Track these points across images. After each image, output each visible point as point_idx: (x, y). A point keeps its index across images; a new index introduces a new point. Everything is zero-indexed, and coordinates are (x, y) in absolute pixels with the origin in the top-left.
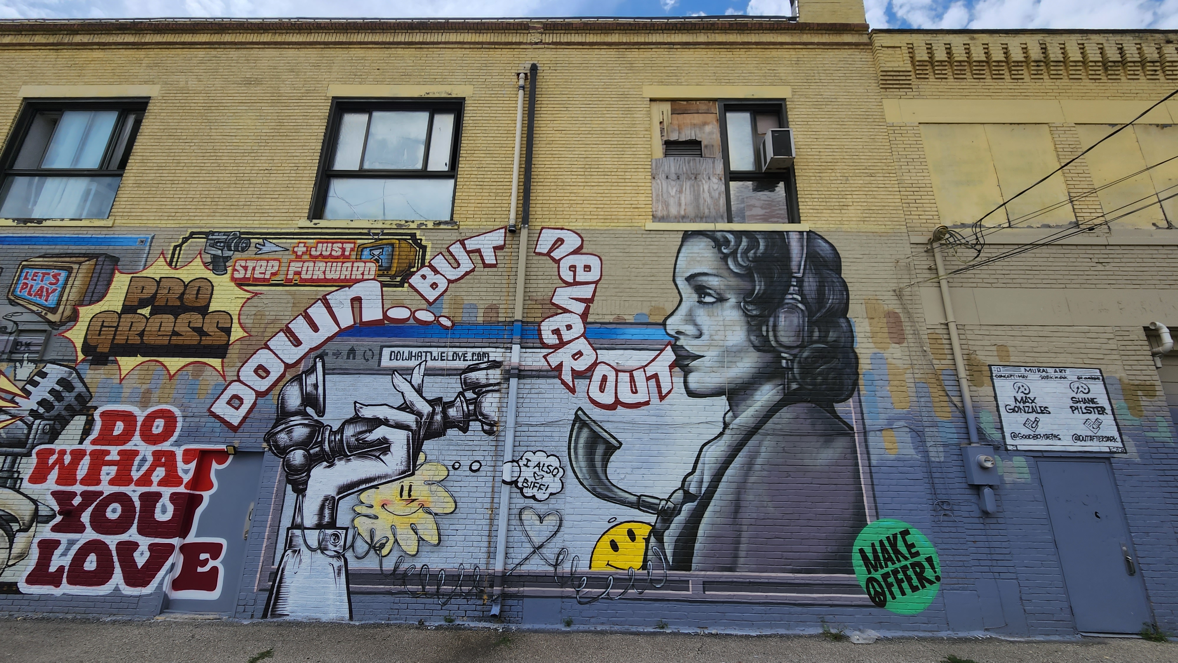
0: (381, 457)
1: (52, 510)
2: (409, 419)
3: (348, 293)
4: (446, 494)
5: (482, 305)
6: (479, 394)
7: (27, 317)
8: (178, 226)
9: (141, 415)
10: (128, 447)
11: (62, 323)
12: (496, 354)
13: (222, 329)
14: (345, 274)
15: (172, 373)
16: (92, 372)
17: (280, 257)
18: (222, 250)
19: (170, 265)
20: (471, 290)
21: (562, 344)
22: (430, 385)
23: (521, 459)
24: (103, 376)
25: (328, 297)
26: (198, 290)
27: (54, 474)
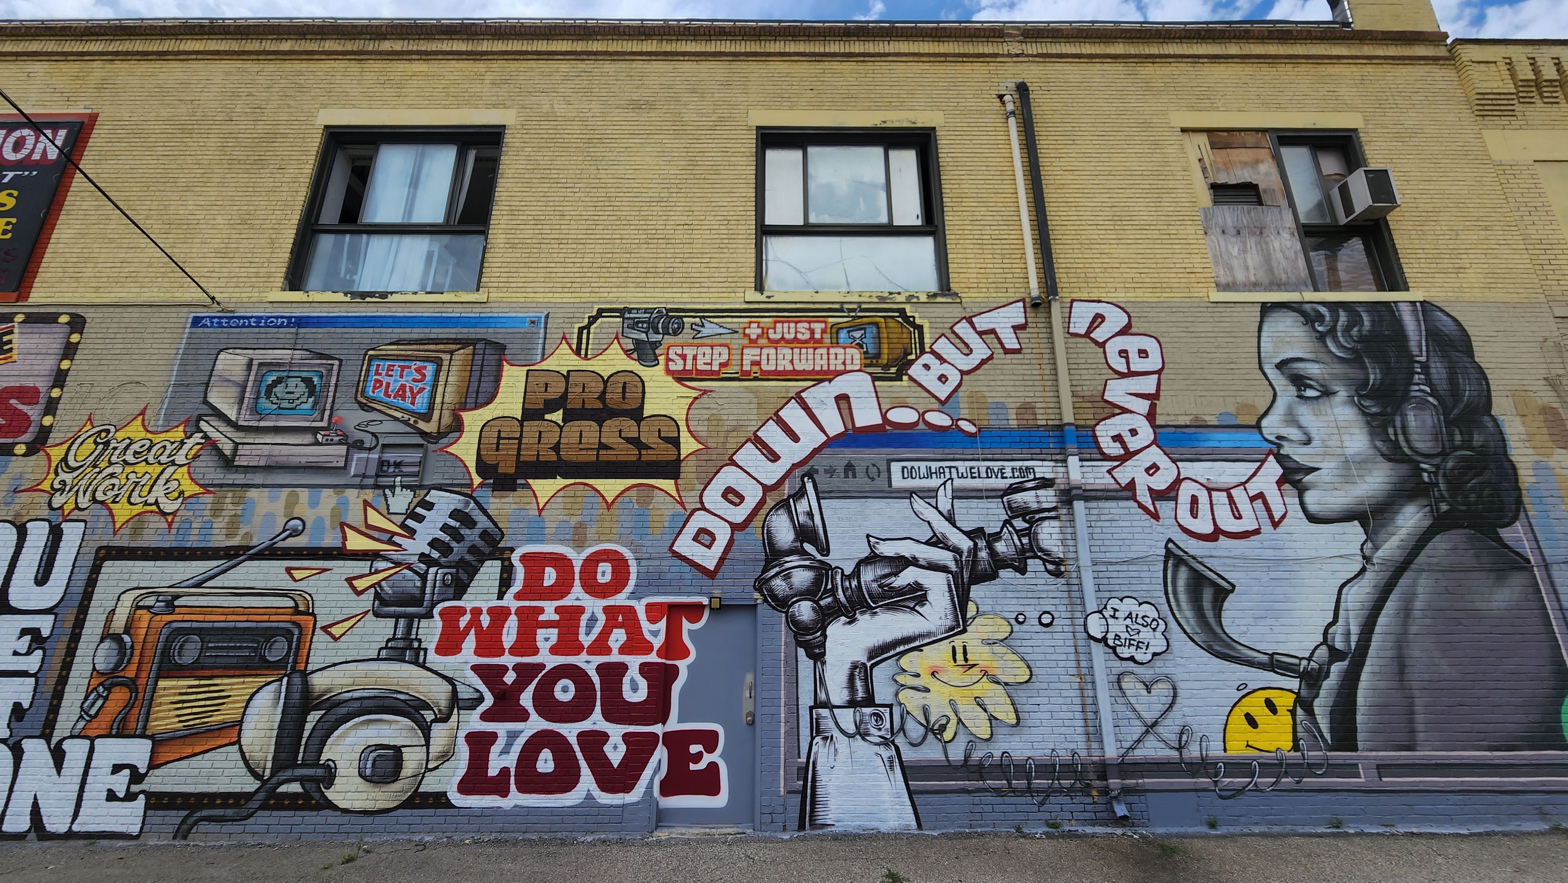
0: (917, 608)
1: (477, 691)
2: (945, 557)
3: (830, 389)
4: (1015, 657)
5: (1012, 403)
6: (1032, 522)
7: (389, 426)
8: (578, 300)
9: (577, 559)
10: (568, 601)
11: (441, 435)
12: (1044, 469)
13: (667, 440)
14: (820, 364)
15: (610, 500)
16: (497, 500)
17: (728, 341)
18: (646, 333)
19: (578, 352)
20: (993, 383)
21: (1128, 455)
22: (964, 511)
23: (1105, 608)
24: (514, 506)
25: (803, 395)
26: (624, 387)
27: (470, 642)
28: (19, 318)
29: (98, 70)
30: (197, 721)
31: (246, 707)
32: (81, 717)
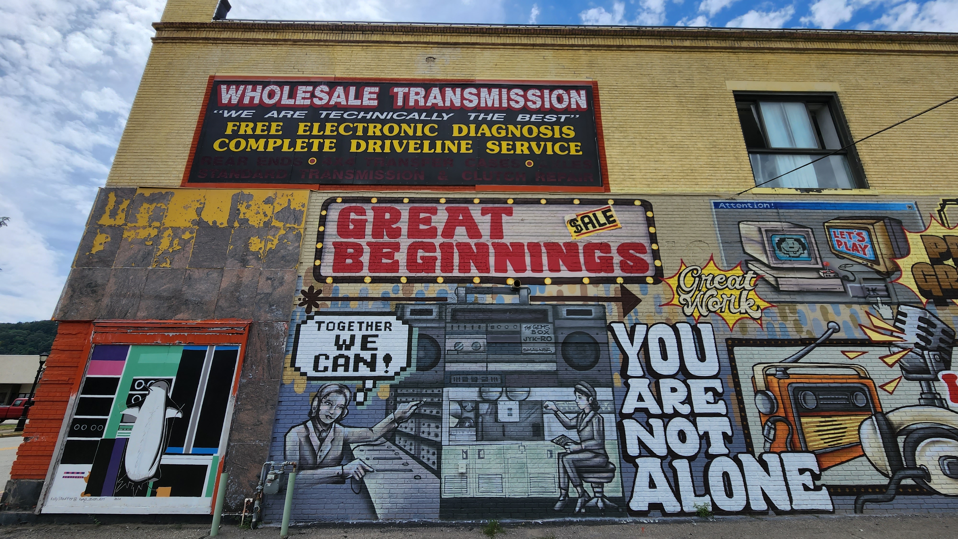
19: (943, 225)
28: (611, 202)
29: (584, 56)
30: (836, 442)
31: (859, 433)
32: (765, 440)
